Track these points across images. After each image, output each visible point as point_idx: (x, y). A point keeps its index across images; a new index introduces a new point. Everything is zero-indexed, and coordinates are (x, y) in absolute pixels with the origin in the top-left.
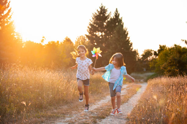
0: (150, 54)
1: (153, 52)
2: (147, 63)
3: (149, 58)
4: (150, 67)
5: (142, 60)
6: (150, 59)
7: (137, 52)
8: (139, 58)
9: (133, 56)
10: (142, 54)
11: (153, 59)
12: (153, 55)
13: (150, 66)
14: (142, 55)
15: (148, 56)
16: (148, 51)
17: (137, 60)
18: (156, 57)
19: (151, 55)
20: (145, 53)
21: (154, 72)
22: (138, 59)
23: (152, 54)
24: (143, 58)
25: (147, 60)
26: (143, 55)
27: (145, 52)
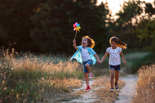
0: (136, 10)
1: (143, 6)
2: (129, 31)
3: (134, 21)
4: (138, 39)
5: (117, 24)
6: (136, 22)
7: (106, 8)
8: (112, 21)
9: (99, 17)
10: (118, 12)
11: (144, 22)
12: (144, 12)
13: (140, 37)
14: (117, 14)
15: (132, 17)
16: (132, 5)
17: (107, 25)
18: (151, 15)
19: (139, 14)
20: (124, 9)
21: (148, 50)
22: (110, 23)
23: (142, 10)
24: (121, 20)
25: (131, 24)
26: (120, 14)
27: (124, 6)
